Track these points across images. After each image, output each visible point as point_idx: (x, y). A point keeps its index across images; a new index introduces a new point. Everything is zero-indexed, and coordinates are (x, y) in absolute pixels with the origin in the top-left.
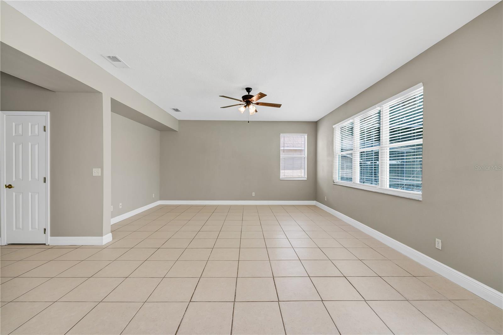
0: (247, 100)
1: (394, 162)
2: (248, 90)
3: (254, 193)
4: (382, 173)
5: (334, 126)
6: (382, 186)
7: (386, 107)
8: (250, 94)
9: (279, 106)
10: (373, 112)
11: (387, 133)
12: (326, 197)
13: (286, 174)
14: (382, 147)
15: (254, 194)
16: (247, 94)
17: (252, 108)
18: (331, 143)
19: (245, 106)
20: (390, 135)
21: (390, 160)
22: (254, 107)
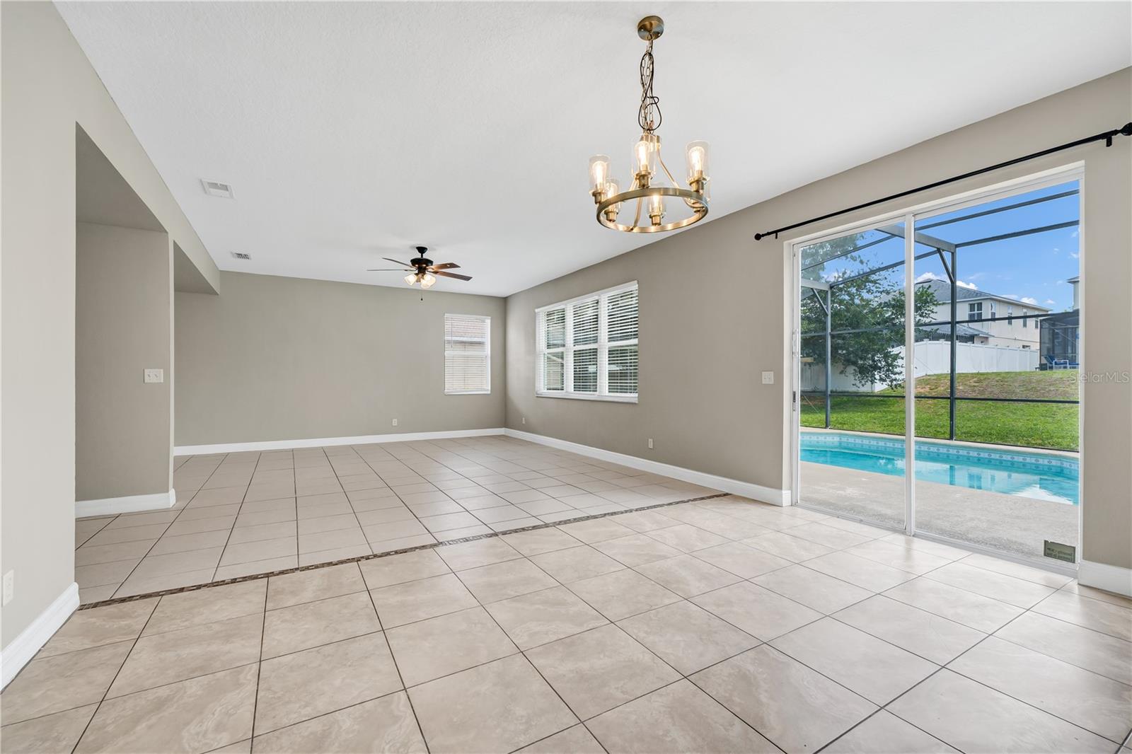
0: (421, 265)
1: (614, 368)
2: (422, 250)
3: (396, 420)
4: (600, 376)
5: (537, 310)
6: (600, 392)
7: (605, 297)
8: (426, 256)
9: (468, 279)
10: (589, 299)
11: (605, 329)
12: (524, 419)
13: (454, 385)
14: (600, 346)
15: (395, 422)
16: (418, 255)
17: (429, 280)
18: (531, 335)
19: (416, 274)
20: (609, 332)
21: (609, 364)
22: (434, 279)
